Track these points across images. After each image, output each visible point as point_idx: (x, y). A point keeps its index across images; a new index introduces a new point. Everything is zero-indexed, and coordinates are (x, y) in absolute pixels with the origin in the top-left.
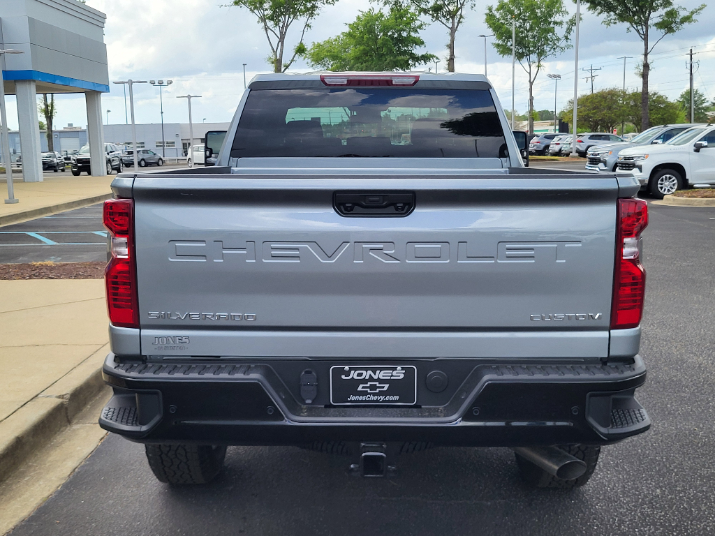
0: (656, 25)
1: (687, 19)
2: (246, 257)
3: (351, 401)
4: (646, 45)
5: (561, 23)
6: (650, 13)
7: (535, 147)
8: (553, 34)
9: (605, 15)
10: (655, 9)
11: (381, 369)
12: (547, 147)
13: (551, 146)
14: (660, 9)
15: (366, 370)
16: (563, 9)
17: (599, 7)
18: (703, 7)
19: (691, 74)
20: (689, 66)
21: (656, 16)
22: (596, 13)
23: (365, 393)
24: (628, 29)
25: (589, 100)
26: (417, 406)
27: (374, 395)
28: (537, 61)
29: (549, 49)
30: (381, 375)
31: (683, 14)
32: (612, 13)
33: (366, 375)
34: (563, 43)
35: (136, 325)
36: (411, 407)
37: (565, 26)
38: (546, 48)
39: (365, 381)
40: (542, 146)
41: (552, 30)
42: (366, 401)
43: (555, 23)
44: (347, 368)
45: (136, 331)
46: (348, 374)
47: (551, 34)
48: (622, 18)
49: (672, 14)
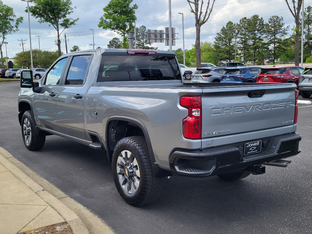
0: (61, 24)
1: (72, 23)
2: (230, 112)
3: (248, 154)
4: (58, 32)
5: (12, 20)
6: (58, 19)
7: (8, 75)
8: (10, 24)
9: (39, 18)
10: (60, 18)
11: (255, 143)
12: (15, 74)
13: (16, 74)
14: (62, 18)
15: (251, 143)
16: (14, 14)
17: (37, 15)
18: (78, 19)
19: (66, 45)
20: (65, 41)
21: (61, 21)
22: (35, 17)
23: (251, 151)
24: (49, 25)
25: (26, 54)
26: (261, 152)
27: (253, 151)
28: (2, 36)
29: (8, 31)
30: (255, 144)
31: (71, 21)
32: (42, 18)
33: (252, 145)
34: (15, 29)
35: (201, 138)
36: (259, 153)
37: (15, 22)
38: (7, 30)
39: (251, 147)
40: (11, 74)
41: (9, 23)
42: (251, 153)
43: (11, 19)
44: (248, 143)
45: (200, 140)
46: (248, 145)
47: (8, 24)
48: (47, 20)
49: (67, 21)
